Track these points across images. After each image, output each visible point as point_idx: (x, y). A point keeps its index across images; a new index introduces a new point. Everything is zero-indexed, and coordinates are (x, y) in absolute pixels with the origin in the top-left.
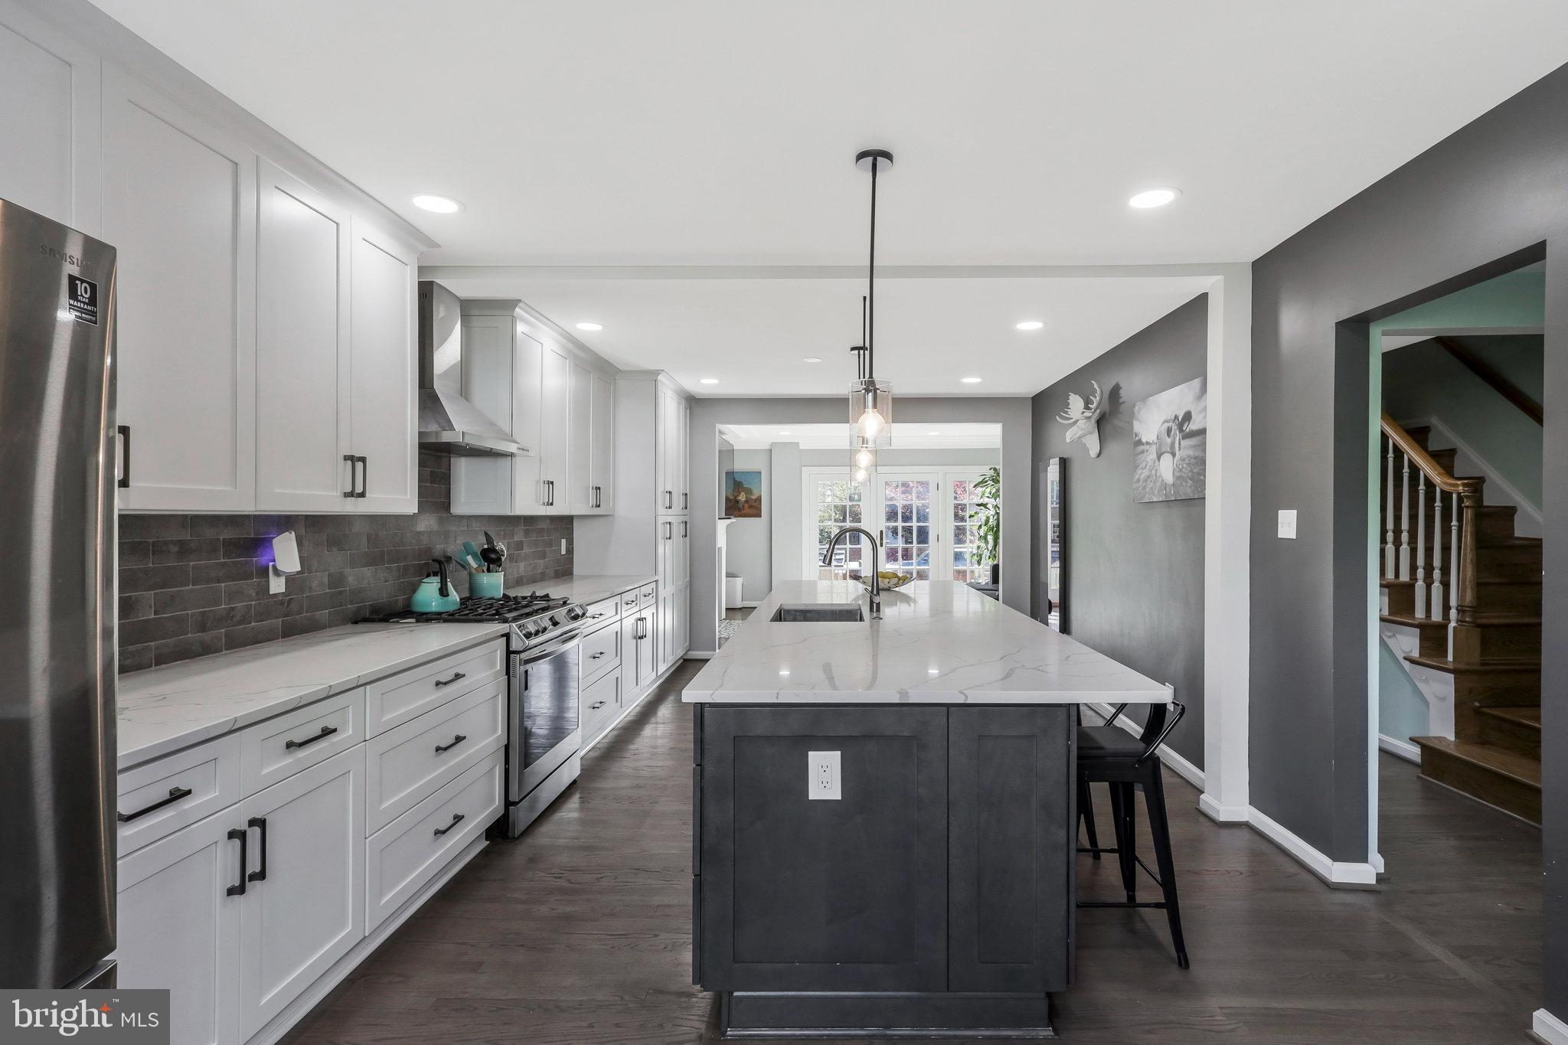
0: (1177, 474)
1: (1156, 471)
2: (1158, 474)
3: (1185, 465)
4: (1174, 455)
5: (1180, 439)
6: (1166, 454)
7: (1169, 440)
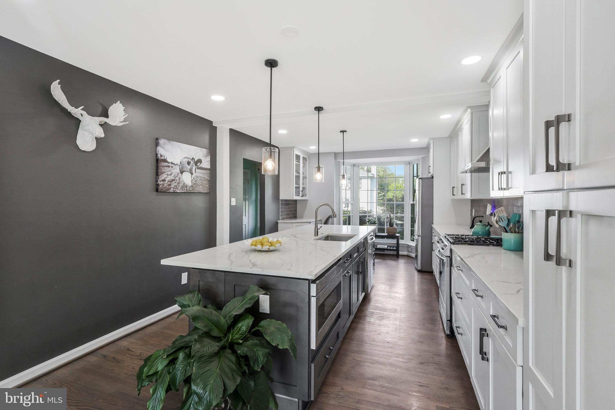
0: (194, 182)
1: (180, 178)
2: (181, 180)
3: (198, 179)
4: (192, 174)
5: (195, 168)
6: (186, 172)
7: (189, 167)
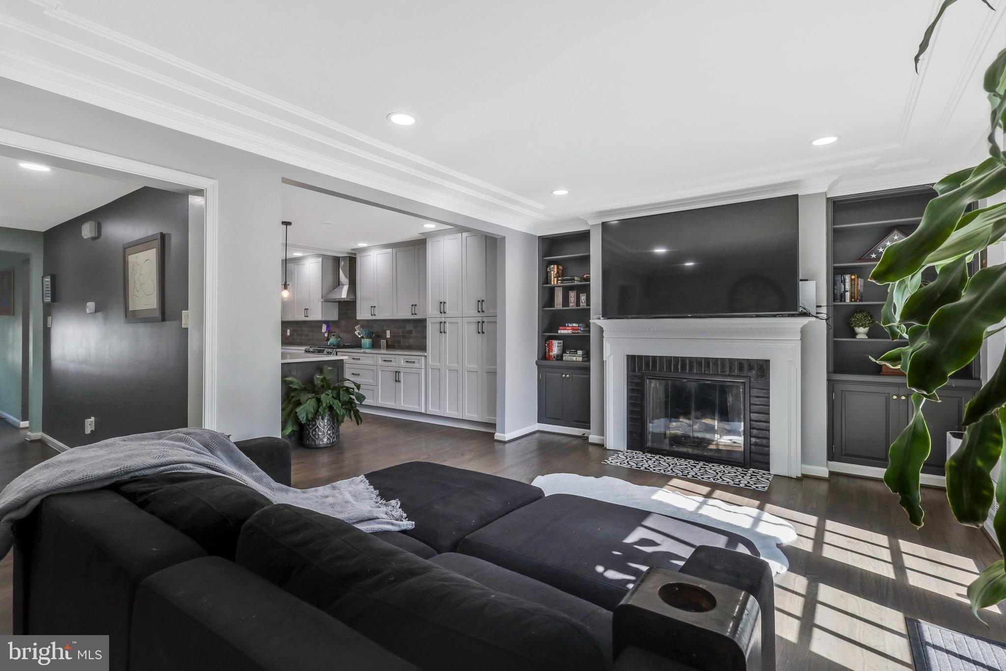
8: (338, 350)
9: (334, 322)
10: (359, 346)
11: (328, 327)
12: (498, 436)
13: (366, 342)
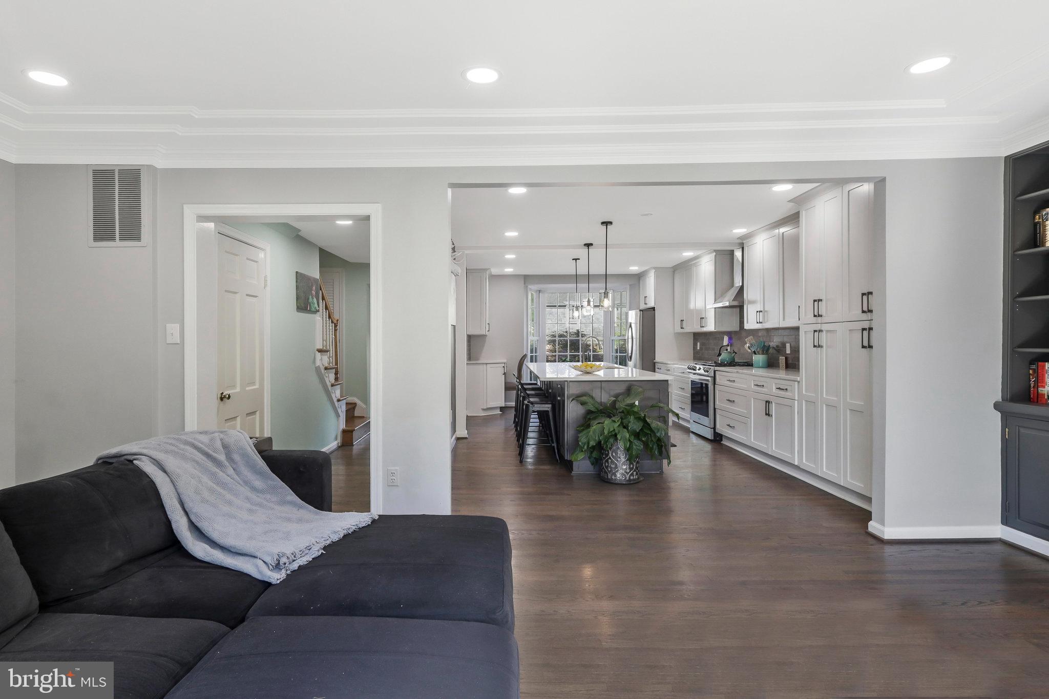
8: (717, 368)
9: (735, 332)
10: (749, 364)
11: (730, 339)
12: (873, 526)
13: (759, 359)
